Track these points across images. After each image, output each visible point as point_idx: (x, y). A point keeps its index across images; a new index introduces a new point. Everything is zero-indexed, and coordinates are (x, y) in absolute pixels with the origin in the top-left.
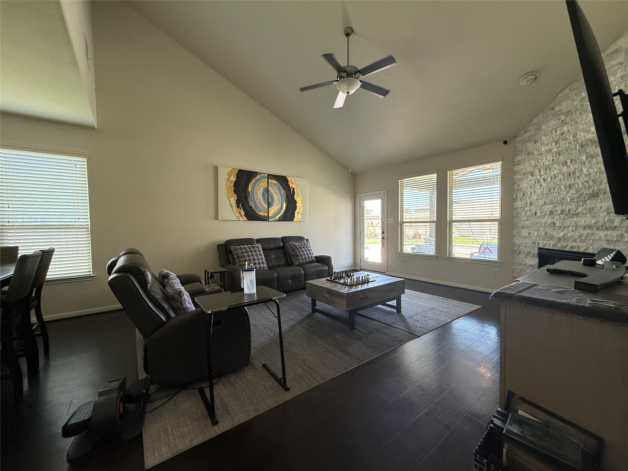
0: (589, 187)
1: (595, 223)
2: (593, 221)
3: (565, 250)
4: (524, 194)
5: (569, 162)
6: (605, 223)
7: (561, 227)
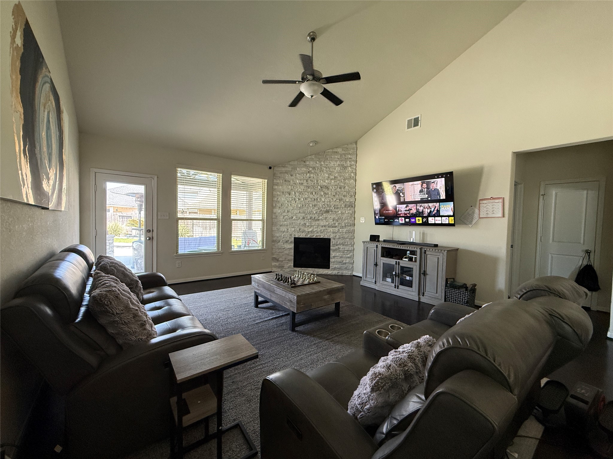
0: (325, 208)
1: (329, 224)
2: (327, 223)
3: (313, 237)
4: (282, 205)
5: (314, 193)
6: (332, 224)
7: (309, 226)
